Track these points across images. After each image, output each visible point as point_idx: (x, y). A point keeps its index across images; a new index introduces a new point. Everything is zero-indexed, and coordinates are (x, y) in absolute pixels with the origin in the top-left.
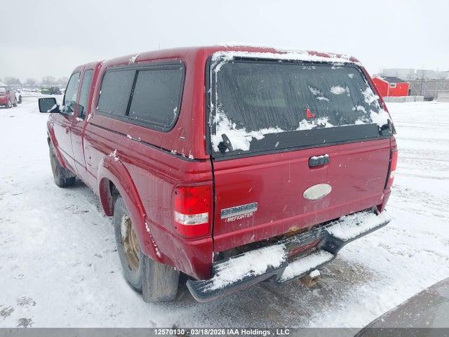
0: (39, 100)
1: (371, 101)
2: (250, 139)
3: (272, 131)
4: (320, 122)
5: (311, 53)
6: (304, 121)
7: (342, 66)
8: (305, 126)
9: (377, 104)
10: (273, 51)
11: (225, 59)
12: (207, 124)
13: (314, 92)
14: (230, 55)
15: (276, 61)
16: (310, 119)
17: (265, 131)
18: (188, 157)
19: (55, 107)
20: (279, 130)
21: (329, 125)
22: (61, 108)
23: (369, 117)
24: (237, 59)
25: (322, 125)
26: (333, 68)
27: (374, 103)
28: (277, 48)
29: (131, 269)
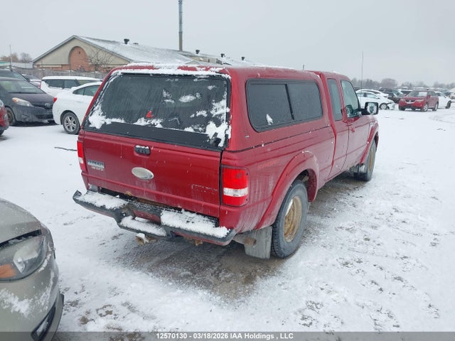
1: (218, 113)
2: (103, 123)
3: (118, 120)
4: (154, 121)
6: (143, 119)
7: (206, 78)
8: (142, 122)
9: (224, 117)
10: (151, 68)
11: (119, 74)
14: (122, 72)
15: (148, 75)
16: (146, 119)
17: (114, 120)
20: (123, 121)
21: (159, 126)
23: (204, 127)
24: (125, 74)
25: (154, 125)
26: (196, 80)
27: (221, 115)
28: (156, 65)
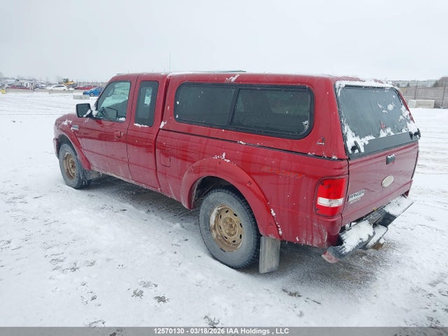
0: (77, 105)
2: (363, 144)
3: (370, 138)
4: (388, 131)
5: (376, 81)
6: (382, 130)
7: (390, 90)
8: (383, 134)
9: (409, 117)
11: (341, 86)
12: (343, 134)
13: (381, 106)
14: (344, 83)
15: (360, 87)
16: (384, 129)
17: (368, 138)
18: (331, 158)
19: (89, 112)
20: (373, 137)
21: (392, 134)
22: (95, 113)
23: (407, 127)
24: (346, 86)
25: (389, 134)
26: (386, 91)
27: (407, 116)
29: (225, 251)
